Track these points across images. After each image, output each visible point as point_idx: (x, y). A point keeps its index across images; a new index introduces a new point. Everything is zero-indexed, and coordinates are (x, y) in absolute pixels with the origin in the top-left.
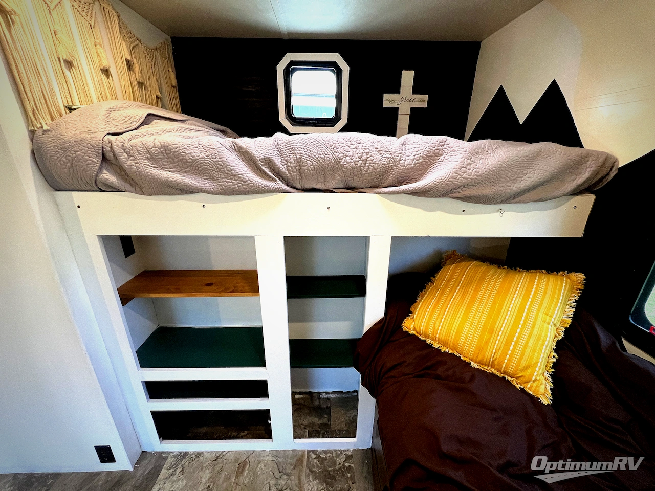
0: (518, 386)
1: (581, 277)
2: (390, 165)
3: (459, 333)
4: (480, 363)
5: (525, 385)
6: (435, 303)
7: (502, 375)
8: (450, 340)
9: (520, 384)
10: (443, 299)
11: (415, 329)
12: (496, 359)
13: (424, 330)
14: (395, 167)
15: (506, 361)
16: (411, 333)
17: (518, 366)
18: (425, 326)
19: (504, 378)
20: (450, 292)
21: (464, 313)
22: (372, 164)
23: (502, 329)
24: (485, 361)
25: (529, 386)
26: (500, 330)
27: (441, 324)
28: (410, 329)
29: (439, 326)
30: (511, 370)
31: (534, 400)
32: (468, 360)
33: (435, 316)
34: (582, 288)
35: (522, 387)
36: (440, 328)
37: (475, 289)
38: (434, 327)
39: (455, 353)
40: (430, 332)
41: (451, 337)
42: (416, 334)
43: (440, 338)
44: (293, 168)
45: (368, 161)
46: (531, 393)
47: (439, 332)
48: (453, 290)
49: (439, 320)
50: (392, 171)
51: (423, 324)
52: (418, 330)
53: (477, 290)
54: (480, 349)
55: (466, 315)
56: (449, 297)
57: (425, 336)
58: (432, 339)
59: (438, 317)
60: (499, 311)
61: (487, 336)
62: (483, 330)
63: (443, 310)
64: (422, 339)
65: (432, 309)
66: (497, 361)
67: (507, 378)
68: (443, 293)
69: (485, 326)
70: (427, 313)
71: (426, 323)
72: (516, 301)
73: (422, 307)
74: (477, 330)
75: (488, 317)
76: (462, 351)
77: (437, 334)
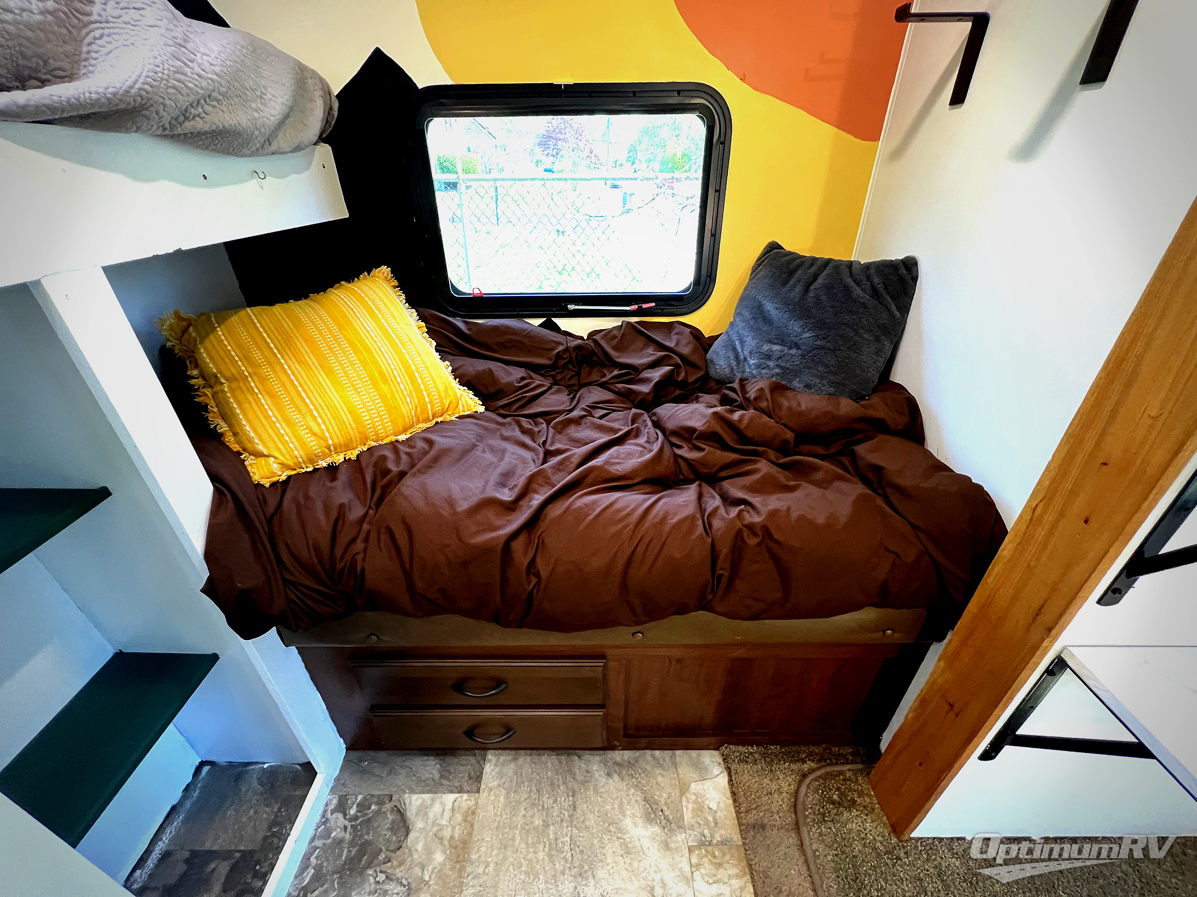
0: (453, 418)
1: (385, 270)
3: (353, 412)
4: (405, 431)
5: (457, 410)
6: (269, 402)
7: (434, 422)
8: (351, 432)
9: (454, 414)
10: (277, 388)
11: (285, 466)
12: (416, 407)
13: (302, 453)
15: (427, 400)
16: (283, 478)
17: (440, 395)
18: (298, 447)
19: (436, 423)
20: (273, 368)
21: (332, 383)
23: (393, 367)
24: (408, 422)
25: (461, 408)
26: (392, 370)
27: (319, 420)
28: (274, 474)
29: (319, 425)
30: (438, 408)
31: (474, 416)
32: (393, 438)
33: (297, 418)
34: (396, 283)
35: (457, 415)
36: (323, 427)
37: (306, 340)
38: (314, 434)
39: (373, 444)
40: (314, 445)
41: (349, 427)
42: (294, 472)
43: (336, 441)
46: (467, 413)
47: (327, 435)
48: (273, 363)
49: (309, 419)
51: (291, 445)
52: (291, 463)
53: (310, 341)
54: (392, 409)
55: (336, 382)
56: (284, 378)
57: (311, 461)
58: (324, 457)
59: (303, 415)
60: (368, 349)
61: (385, 388)
62: (375, 385)
63: (298, 401)
64: (310, 469)
65: (276, 413)
66: (418, 409)
67: (439, 420)
68: (263, 379)
69: (372, 378)
70: (278, 425)
71: (294, 440)
72: (371, 325)
73: (258, 426)
74: (370, 391)
75: (364, 364)
76: (377, 434)
77: (326, 440)
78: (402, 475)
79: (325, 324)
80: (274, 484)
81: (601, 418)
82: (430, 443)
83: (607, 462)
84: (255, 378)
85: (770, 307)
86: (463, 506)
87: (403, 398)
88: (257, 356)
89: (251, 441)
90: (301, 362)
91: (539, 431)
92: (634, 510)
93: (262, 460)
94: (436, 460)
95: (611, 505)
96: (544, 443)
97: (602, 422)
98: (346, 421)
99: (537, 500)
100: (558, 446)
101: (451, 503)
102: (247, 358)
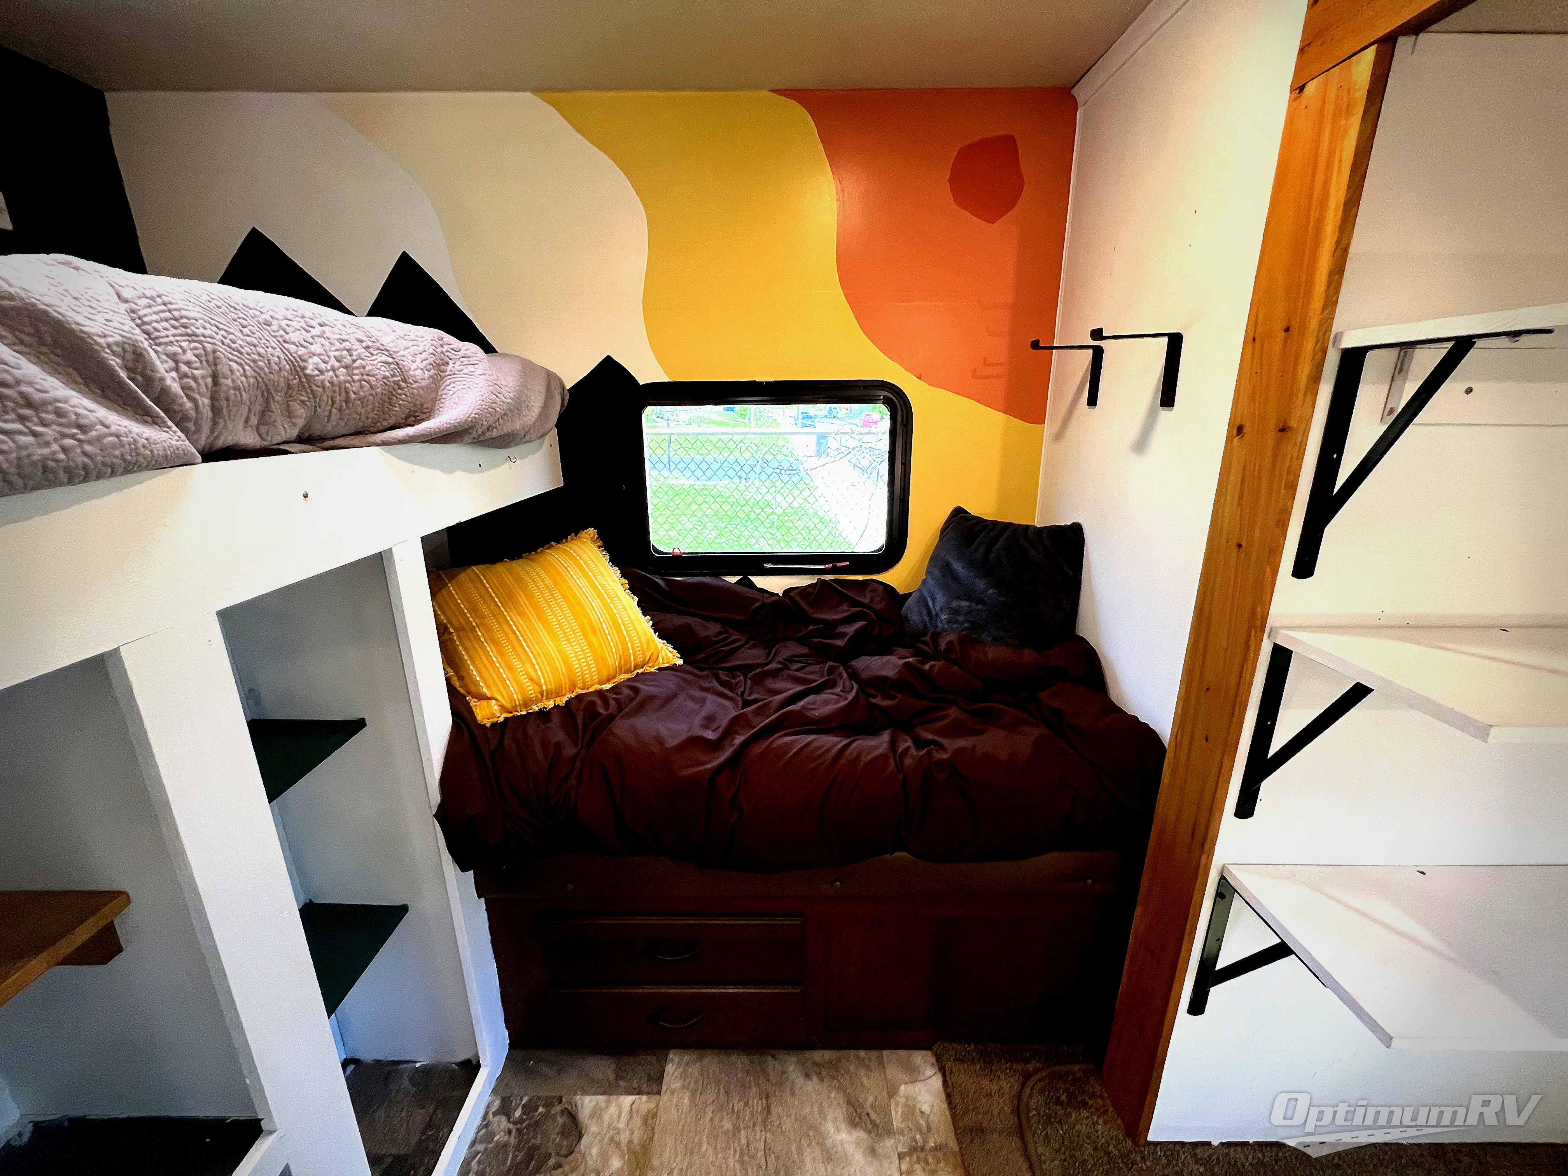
0: (653, 670)
1: (592, 531)
2: (396, 379)
3: (566, 660)
4: (608, 681)
5: (657, 662)
6: (494, 649)
7: (635, 673)
8: (563, 679)
9: (653, 666)
10: (500, 636)
11: (503, 708)
13: (519, 697)
14: (403, 384)
15: (631, 651)
16: (501, 719)
17: (642, 647)
18: (517, 690)
19: (638, 674)
20: (497, 620)
21: (548, 635)
22: (365, 377)
23: (602, 620)
24: (612, 672)
25: (661, 661)
26: (601, 623)
27: (537, 667)
28: (493, 716)
29: (536, 671)
30: (640, 660)
31: (673, 668)
32: (599, 687)
33: (517, 664)
34: (600, 543)
35: (656, 668)
36: (540, 673)
37: (525, 595)
38: (532, 680)
39: (580, 692)
40: (531, 690)
41: (561, 673)
42: (512, 715)
43: (549, 687)
44: (201, 381)
45: (357, 368)
46: (666, 665)
47: (542, 681)
48: (497, 615)
49: (528, 665)
50: (399, 391)
51: (511, 689)
52: (509, 706)
53: (530, 596)
54: (599, 660)
55: (552, 634)
56: (506, 628)
57: (526, 705)
58: (538, 701)
59: (522, 661)
60: (579, 603)
61: (594, 640)
62: (586, 636)
63: (518, 649)
64: (524, 713)
65: (500, 660)
66: (622, 660)
67: (640, 671)
68: (488, 630)
69: (583, 630)
70: (501, 670)
71: (514, 684)
72: (582, 582)
73: (483, 670)
74: (581, 641)
75: (576, 617)
76: (584, 682)
77: (541, 686)
78: (611, 718)
79: (543, 581)
80: (494, 725)
81: (798, 670)
82: (636, 690)
83: (803, 707)
84: (481, 628)
85: (958, 567)
86: (672, 743)
87: (609, 648)
88: (484, 610)
89: (477, 685)
90: (521, 614)
91: (737, 683)
92: (830, 749)
93: (484, 703)
94: (641, 706)
95: (809, 744)
96: (743, 693)
97: (799, 674)
98: (559, 668)
99: (739, 740)
100: (755, 696)
101: (660, 741)
102: (474, 610)
